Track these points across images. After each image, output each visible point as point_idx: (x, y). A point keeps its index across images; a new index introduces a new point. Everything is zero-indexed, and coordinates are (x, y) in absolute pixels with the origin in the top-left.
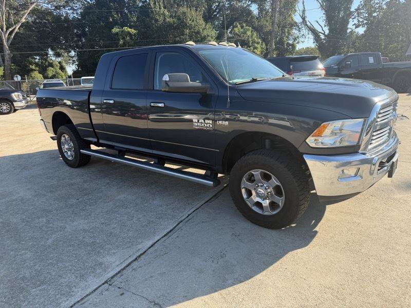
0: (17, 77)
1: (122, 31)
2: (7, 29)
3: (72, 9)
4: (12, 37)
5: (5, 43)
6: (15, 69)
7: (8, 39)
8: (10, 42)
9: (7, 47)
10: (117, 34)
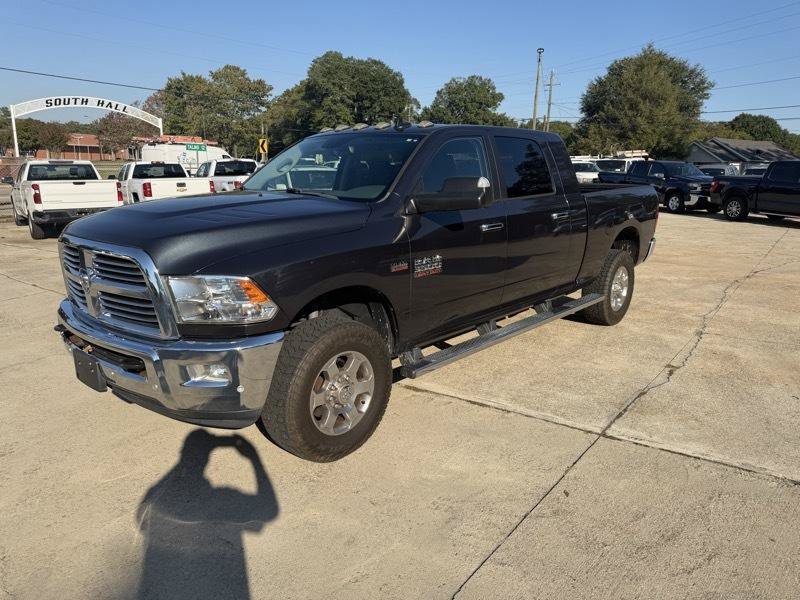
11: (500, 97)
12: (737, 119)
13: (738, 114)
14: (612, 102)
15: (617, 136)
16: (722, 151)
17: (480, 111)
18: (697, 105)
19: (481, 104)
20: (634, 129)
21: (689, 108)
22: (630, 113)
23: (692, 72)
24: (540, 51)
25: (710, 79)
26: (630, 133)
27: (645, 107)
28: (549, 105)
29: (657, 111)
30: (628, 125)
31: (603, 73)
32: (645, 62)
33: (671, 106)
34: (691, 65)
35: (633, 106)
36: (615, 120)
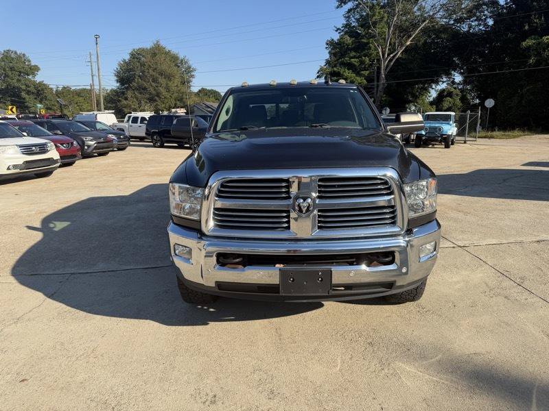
0: (386, 110)
1: (539, 43)
2: (389, 55)
3: (478, 19)
4: (392, 64)
5: (382, 71)
6: (385, 100)
7: (387, 66)
8: (388, 70)
9: (383, 76)
10: (529, 48)
11: (36, 69)
12: (200, 91)
13: (200, 88)
14: (139, 76)
15: (148, 99)
16: (209, 109)
17: (21, 78)
18: (189, 82)
19: (20, 72)
20: (158, 95)
21: (186, 82)
22: (154, 84)
23: (182, 61)
24: (97, 37)
25: (193, 66)
26: (156, 98)
27: (162, 80)
28: (92, 76)
29: (170, 84)
30: (154, 92)
31: (127, 57)
32: (157, 52)
33: (177, 81)
34: (181, 56)
35: (155, 80)
36: (145, 89)
